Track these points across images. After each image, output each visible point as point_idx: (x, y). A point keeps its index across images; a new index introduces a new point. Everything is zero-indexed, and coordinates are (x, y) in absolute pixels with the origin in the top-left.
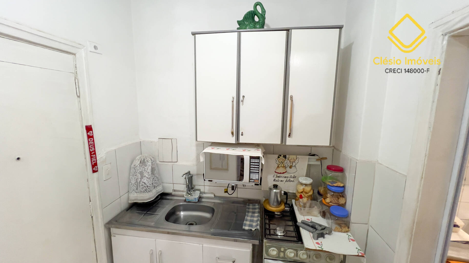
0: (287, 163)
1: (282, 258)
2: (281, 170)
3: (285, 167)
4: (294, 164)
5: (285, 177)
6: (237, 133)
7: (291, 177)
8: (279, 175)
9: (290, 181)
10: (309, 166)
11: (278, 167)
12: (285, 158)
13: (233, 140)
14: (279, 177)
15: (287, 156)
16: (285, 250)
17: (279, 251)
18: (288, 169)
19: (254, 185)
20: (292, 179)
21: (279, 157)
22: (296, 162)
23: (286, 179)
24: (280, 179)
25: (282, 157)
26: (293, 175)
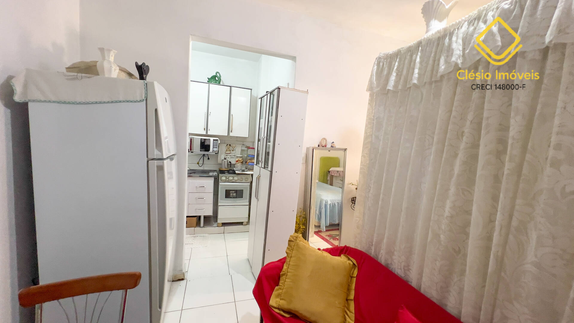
0: (231, 148)
1: (228, 181)
2: (228, 152)
3: (230, 150)
4: (234, 149)
5: (230, 156)
6: (207, 129)
7: (233, 156)
8: (227, 155)
9: (232, 158)
10: (242, 150)
11: (227, 150)
12: (230, 146)
13: (204, 133)
14: (227, 156)
15: (231, 145)
16: (229, 177)
17: (226, 178)
18: (232, 151)
19: (215, 154)
20: (234, 157)
21: (227, 145)
22: (236, 148)
23: (230, 157)
24: (228, 157)
25: (228, 145)
26: (234, 155)
